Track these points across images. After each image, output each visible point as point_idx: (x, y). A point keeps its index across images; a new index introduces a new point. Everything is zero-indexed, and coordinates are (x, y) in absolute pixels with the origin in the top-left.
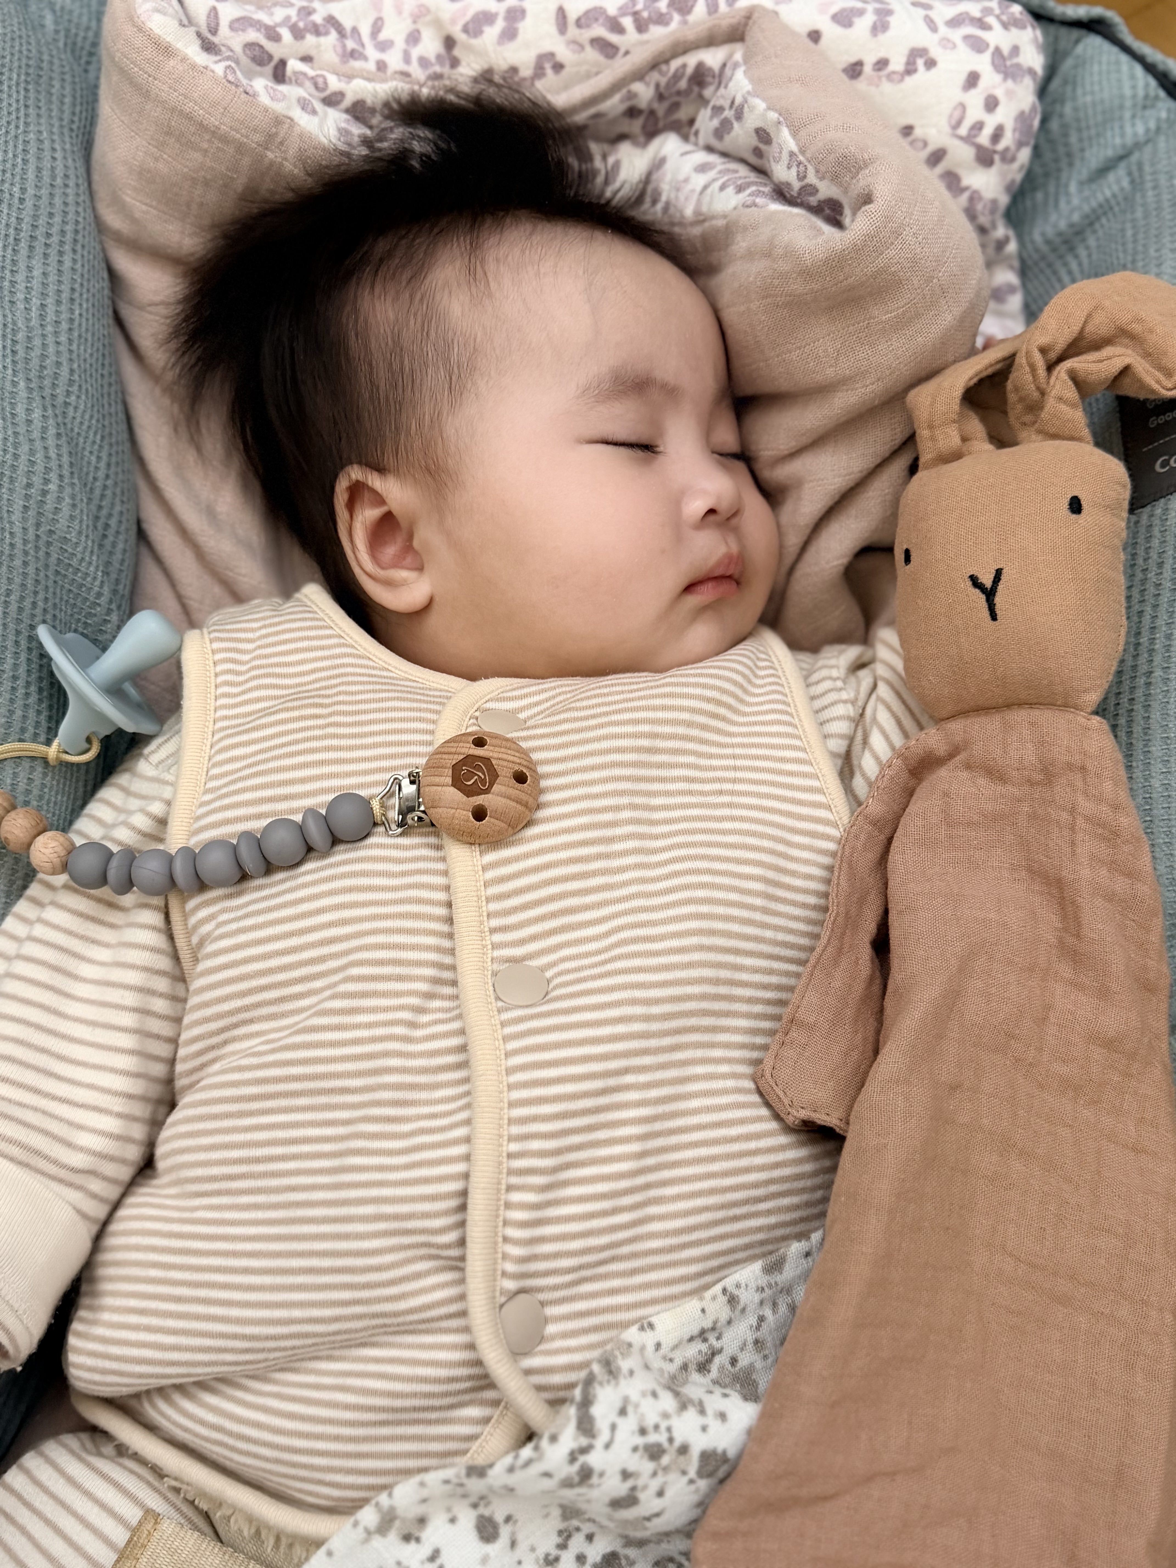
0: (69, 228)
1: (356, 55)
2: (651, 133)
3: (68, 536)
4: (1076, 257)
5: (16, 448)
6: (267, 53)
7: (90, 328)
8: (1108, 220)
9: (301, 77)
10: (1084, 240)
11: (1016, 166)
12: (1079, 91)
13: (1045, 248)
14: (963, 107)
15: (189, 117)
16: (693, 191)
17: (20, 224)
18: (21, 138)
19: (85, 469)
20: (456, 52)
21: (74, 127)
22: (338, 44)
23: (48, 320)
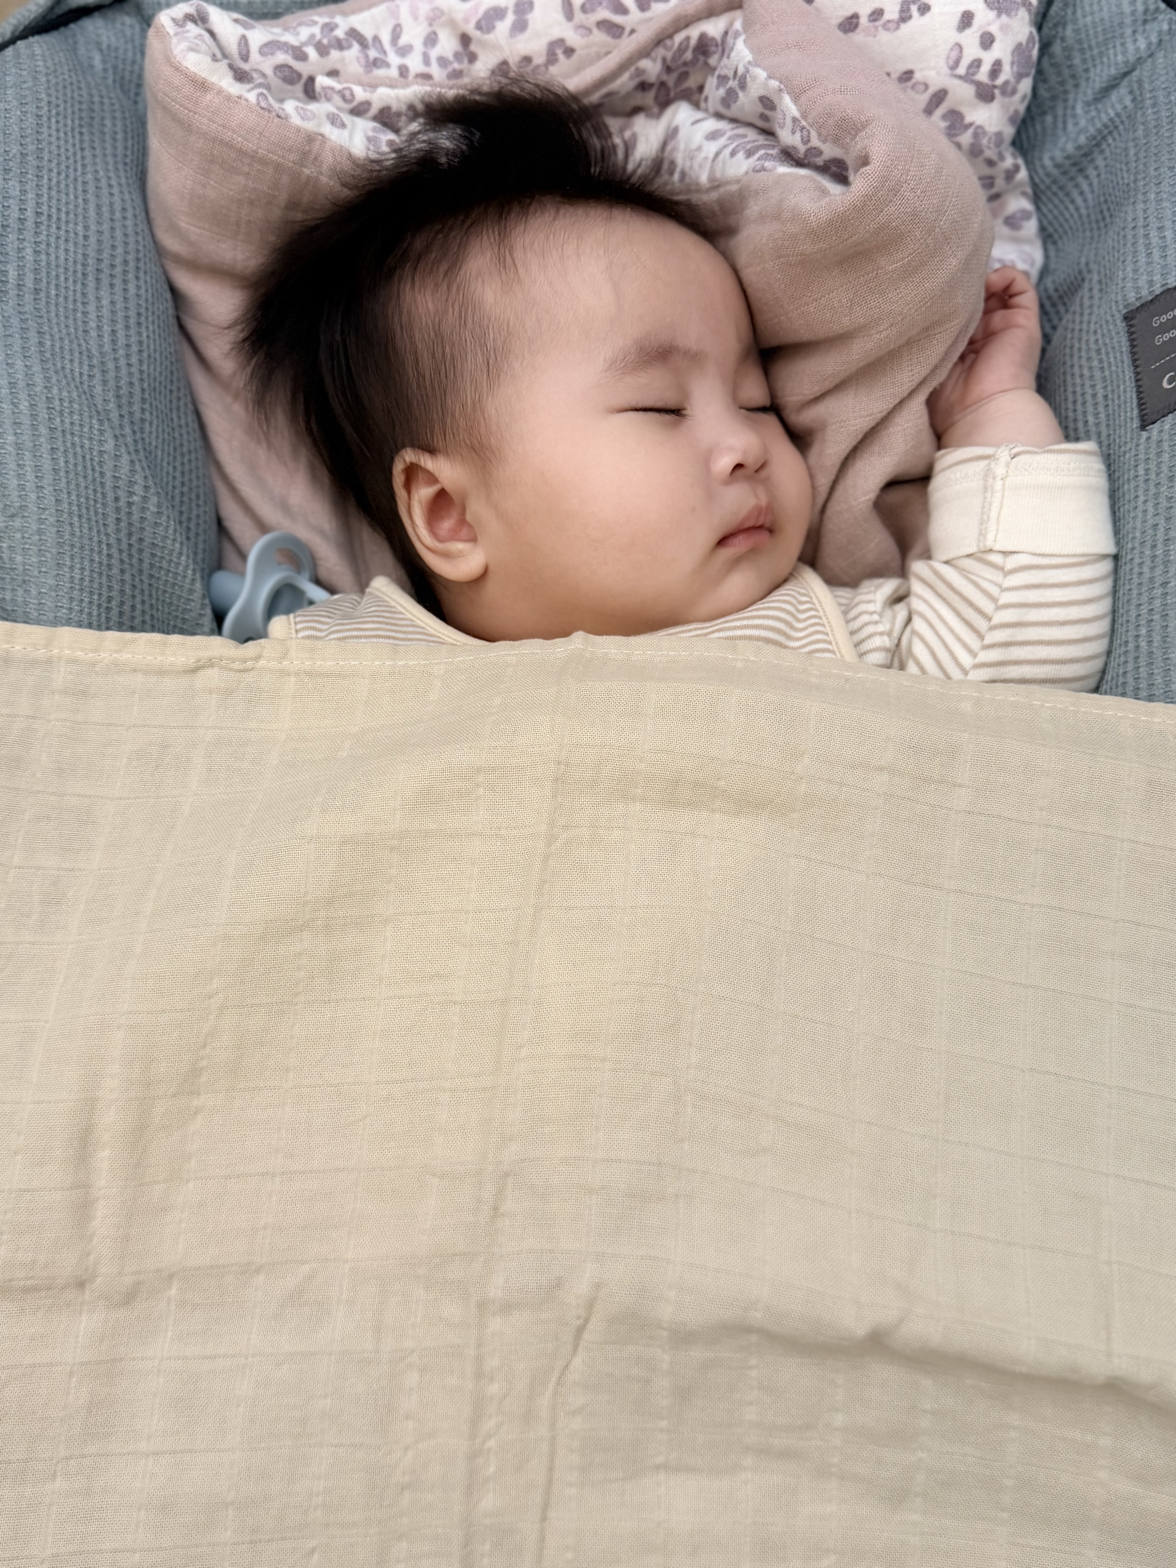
0: (131, 257)
1: (379, 64)
2: (664, 103)
3: (155, 542)
4: (1087, 177)
5: (101, 467)
6: (296, 72)
7: (158, 348)
8: (1114, 140)
9: (329, 92)
10: (1092, 161)
11: (1017, 97)
12: (1079, 13)
13: (1055, 172)
14: (959, 47)
15: (229, 145)
16: (706, 158)
17: (86, 259)
18: (80, 179)
19: (165, 479)
20: (473, 47)
21: (128, 160)
22: (361, 55)
23: (120, 344)
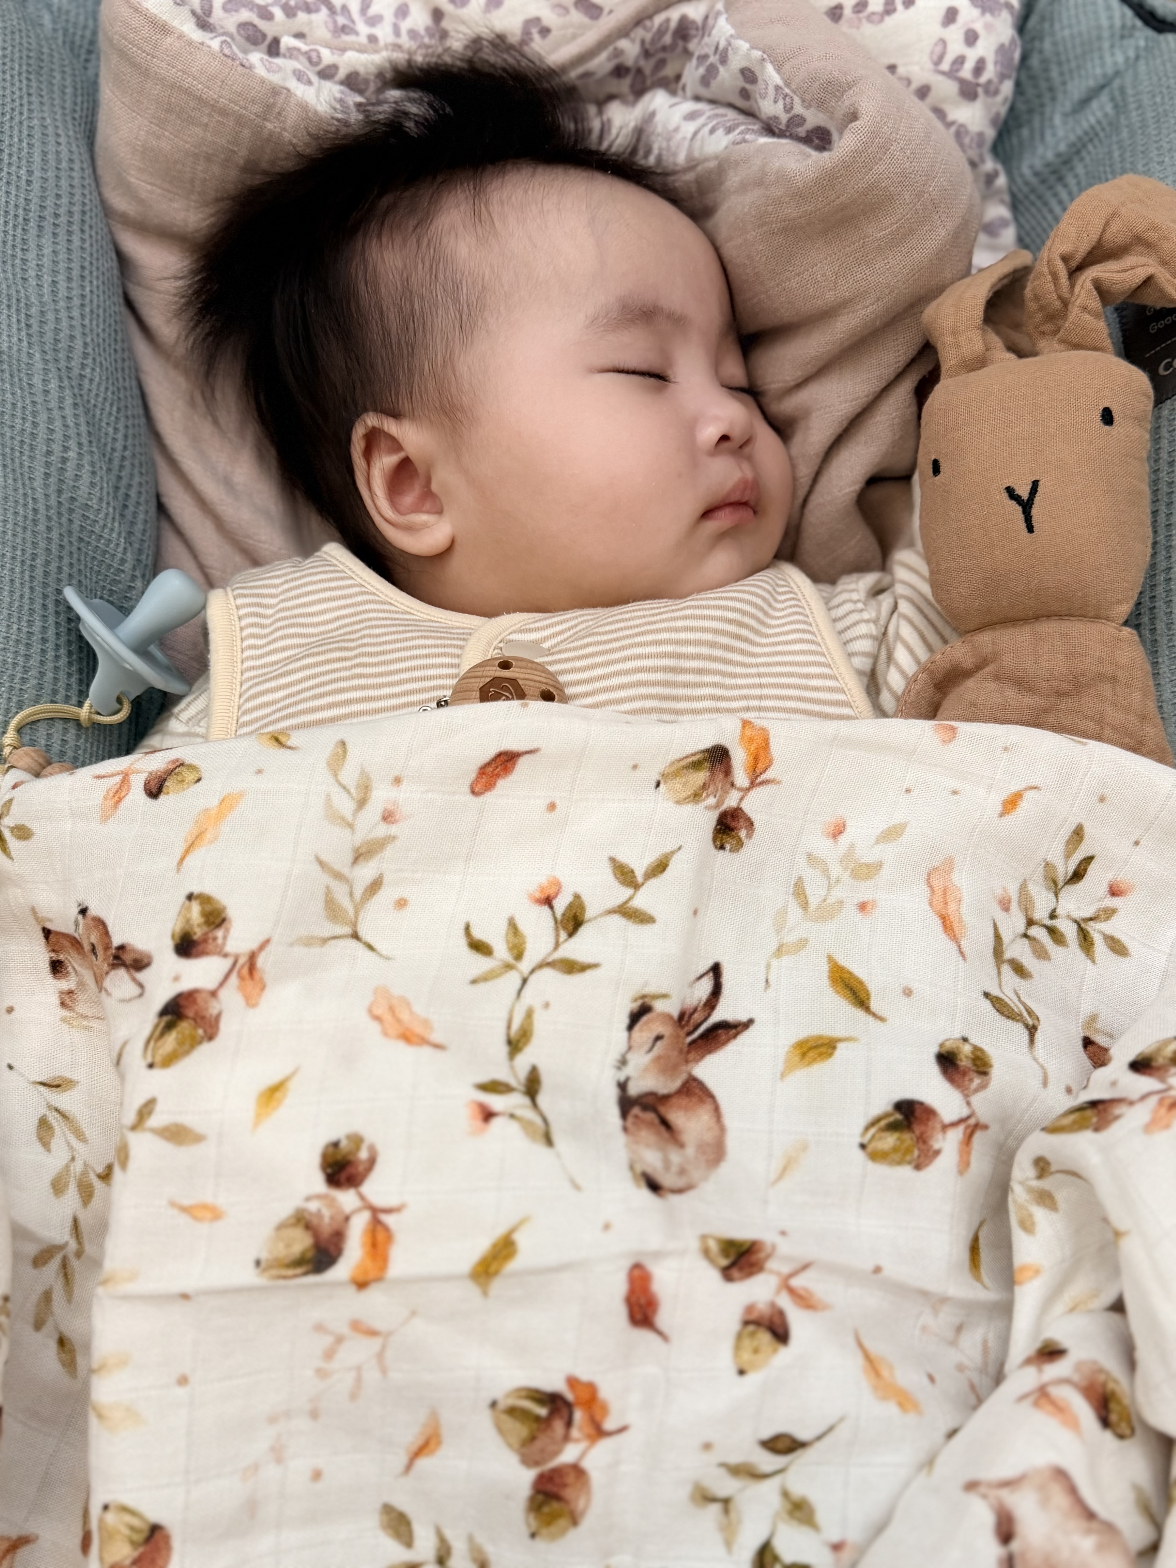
0: (76, 209)
1: (347, 30)
2: (639, 91)
3: (89, 503)
4: (1066, 186)
5: (35, 417)
6: (260, 31)
7: (102, 304)
8: (1095, 147)
9: (295, 52)
10: (1072, 169)
11: (999, 98)
12: (1057, 26)
13: (1034, 181)
14: (943, 42)
15: (187, 92)
16: (684, 138)
17: (28, 205)
18: (25, 123)
19: (103, 440)
20: (445, 24)
21: (77, 116)
22: (329, 20)
23: (60, 295)
